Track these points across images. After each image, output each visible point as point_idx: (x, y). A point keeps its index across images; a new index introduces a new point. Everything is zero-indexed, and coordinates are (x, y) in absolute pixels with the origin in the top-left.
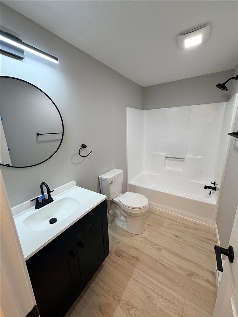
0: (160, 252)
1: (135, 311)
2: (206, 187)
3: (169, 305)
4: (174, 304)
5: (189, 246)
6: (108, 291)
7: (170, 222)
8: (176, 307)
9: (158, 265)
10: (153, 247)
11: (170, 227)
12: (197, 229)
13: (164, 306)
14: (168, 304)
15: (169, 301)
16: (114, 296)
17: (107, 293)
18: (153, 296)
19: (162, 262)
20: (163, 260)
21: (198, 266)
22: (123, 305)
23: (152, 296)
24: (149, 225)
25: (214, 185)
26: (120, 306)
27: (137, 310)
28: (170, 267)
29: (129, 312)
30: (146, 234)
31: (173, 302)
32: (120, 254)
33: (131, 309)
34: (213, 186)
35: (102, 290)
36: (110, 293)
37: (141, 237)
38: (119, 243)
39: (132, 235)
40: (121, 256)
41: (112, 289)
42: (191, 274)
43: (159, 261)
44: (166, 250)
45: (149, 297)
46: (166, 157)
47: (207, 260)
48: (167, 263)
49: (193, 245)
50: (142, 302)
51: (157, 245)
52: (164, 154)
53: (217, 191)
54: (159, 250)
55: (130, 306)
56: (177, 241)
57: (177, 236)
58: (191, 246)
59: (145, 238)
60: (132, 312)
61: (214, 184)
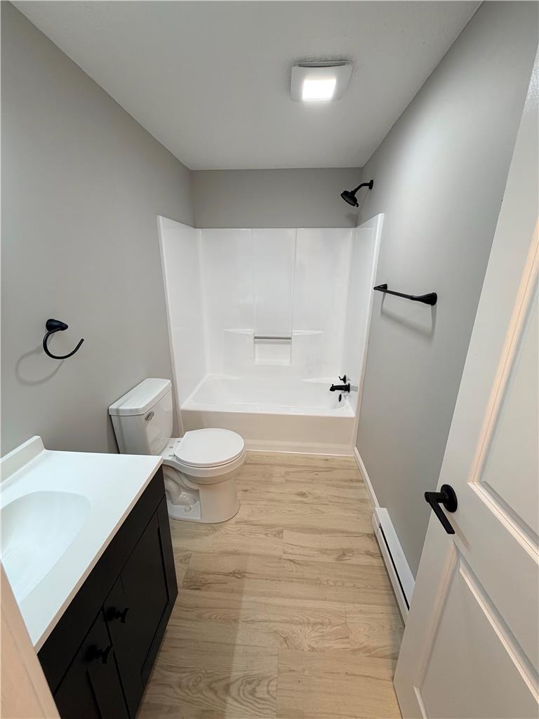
0: (282, 537)
1: (268, 686)
2: (333, 388)
3: (324, 630)
4: (330, 623)
5: (326, 504)
6: (196, 684)
7: (283, 470)
8: (335, 628)
9: (285, 565)
10: (266, 534)
11: (286, 480)
12: (331, 469)
13: (315, 639)
14: (321, 630)
15: (322, 624)
16: (213, 685)
17: (194, 691)
18: (293, 633)
19: (290, 556)
20: (290, 551)
21: (348, 533)
22: (239, 690)
23: (291, 633)
24: (246, 491)
25: (345, 382)
26: (233, 698)
27: (270, 681)
28: (306, 558)
29: (255, 696)
30: (244, 513)
31: (327, 621)
32: (200, 582)
33: (258, 689)
34: (342, 383)
35: (178, 691)
36: (202, 685)
37: (237, 523)
38: (190, 557)
39: (214, 527)
40: (204, 585)
41: (204, 671)
42: (343, 554)
43: (285, 556)
44: (292, 528)
45: (285, 639)
46: (256, 338)
47: (358, 518)
48: (300, 555)
49: (331, 500)
50: (276, 657)
51: (272, 526)
52: (250, 331)
53: (351, 392)
54: (279, 534)
55: (255, 682)
56: (306, 503)
57: (302, 494)
58: (330, 503)
59: (246, 522)
60: (262, 691)
61: (344, 380)
